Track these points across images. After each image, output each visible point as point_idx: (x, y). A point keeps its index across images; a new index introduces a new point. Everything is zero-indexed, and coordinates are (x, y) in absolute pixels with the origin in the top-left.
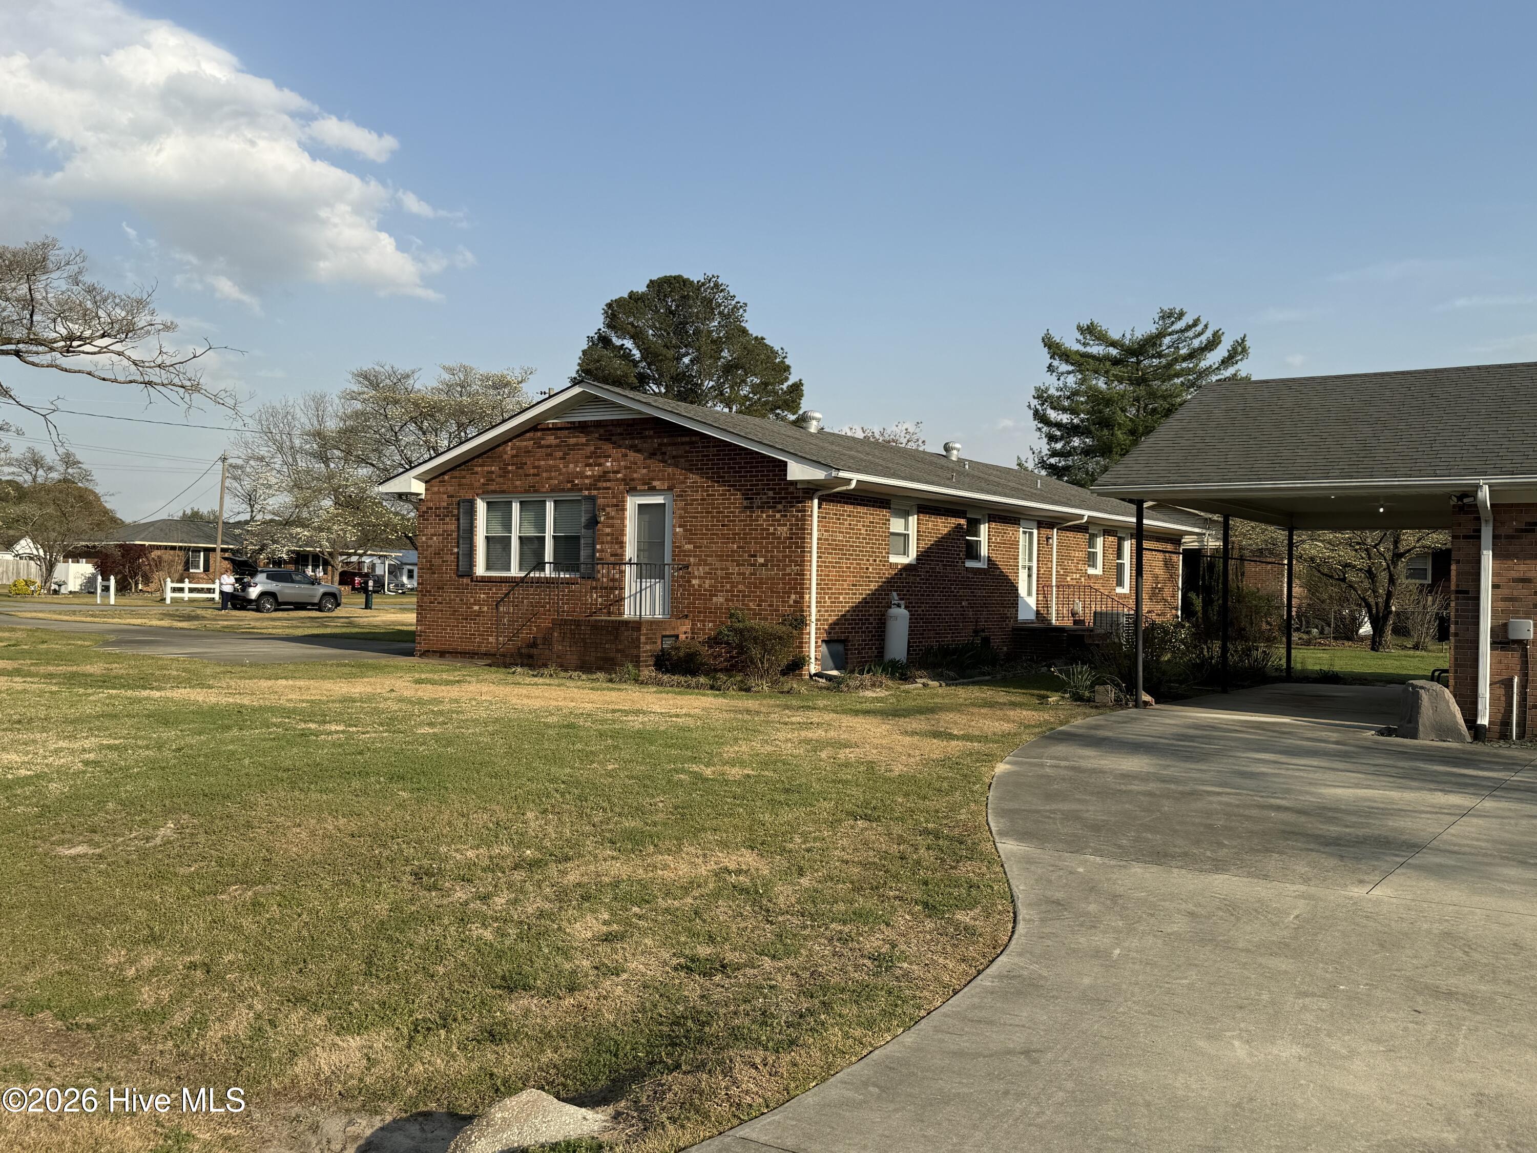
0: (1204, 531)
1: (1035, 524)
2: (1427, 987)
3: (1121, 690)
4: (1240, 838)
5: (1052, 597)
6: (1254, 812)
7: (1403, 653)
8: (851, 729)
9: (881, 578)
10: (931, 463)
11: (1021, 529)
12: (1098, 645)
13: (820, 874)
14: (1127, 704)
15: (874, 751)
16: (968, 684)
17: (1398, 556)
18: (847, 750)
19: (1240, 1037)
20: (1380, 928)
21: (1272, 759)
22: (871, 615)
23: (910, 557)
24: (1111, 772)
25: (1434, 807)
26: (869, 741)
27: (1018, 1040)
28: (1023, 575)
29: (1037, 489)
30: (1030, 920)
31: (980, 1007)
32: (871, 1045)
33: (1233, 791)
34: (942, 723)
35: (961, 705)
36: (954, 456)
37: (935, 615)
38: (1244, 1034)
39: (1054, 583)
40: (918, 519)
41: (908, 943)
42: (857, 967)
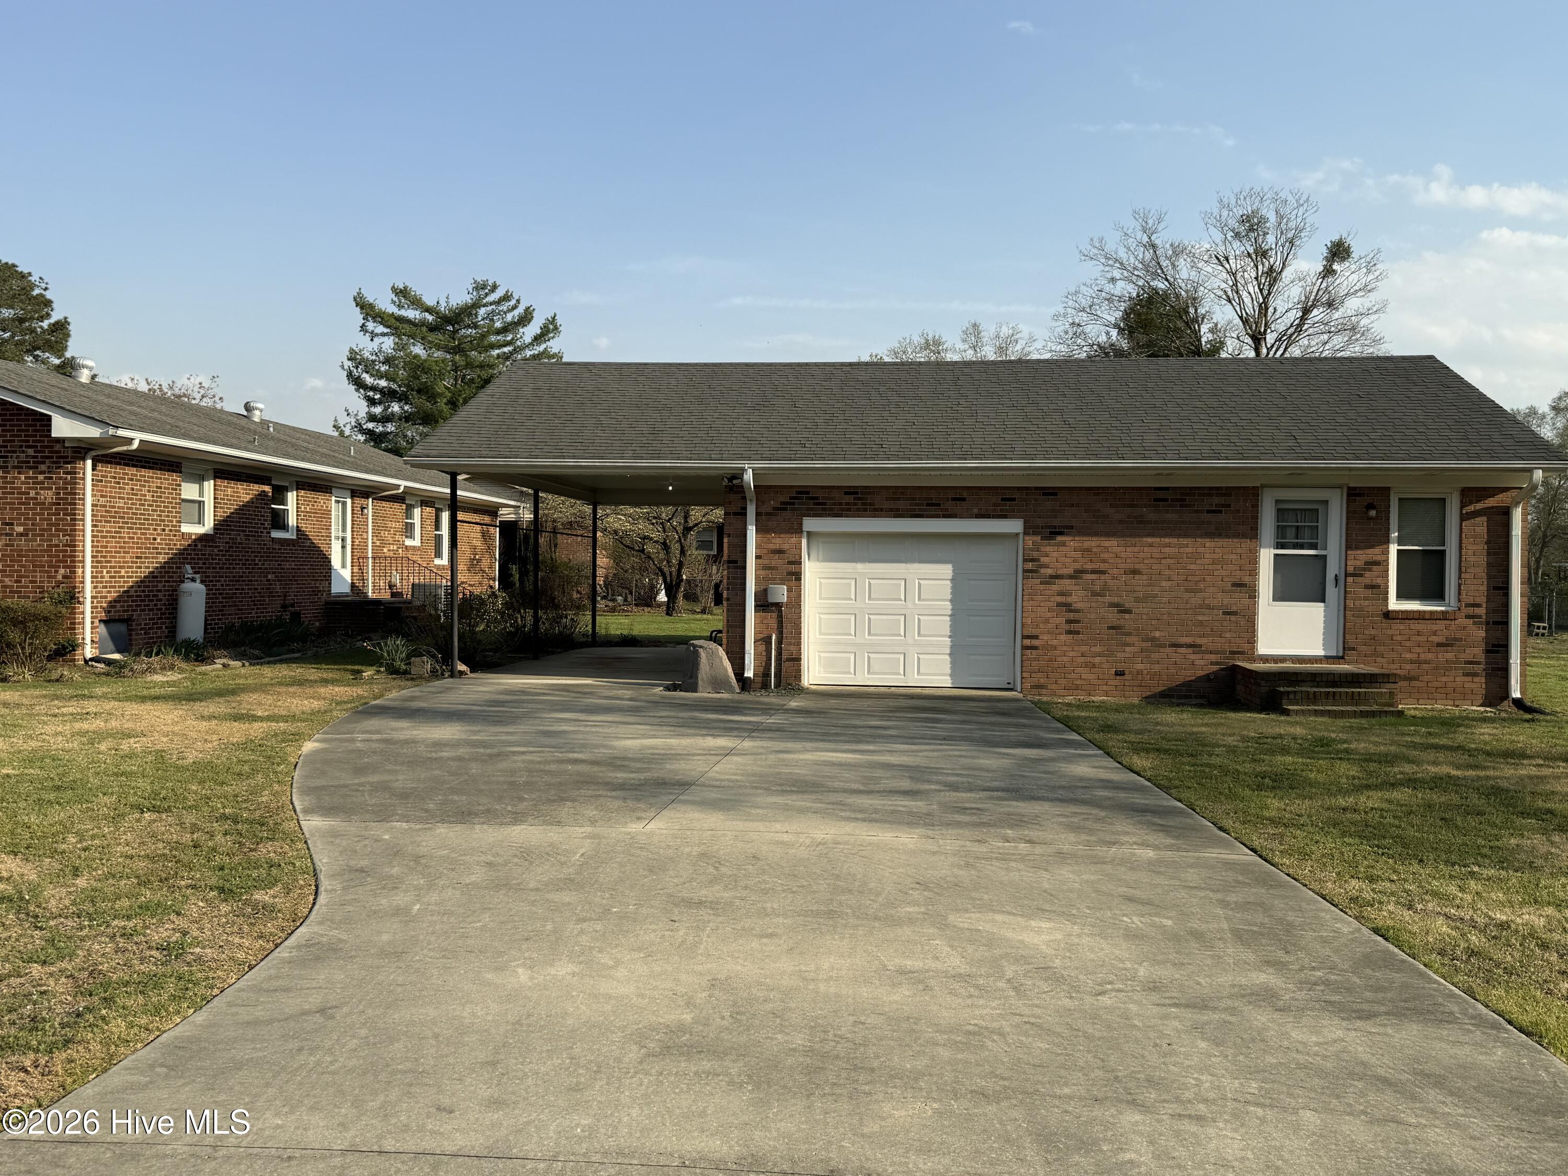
0: (519, 504)
1: (348, 493)
2: (683, 900)
3: (437, 661)
4: (539, 791)
5: (368, 569)
6: (553, 767)
7: (691, 616)
8: (136, 718)
9: (172, 549)
10: (230, 423)
11: (333, 498)
12: (415, 618)
13: (100, 872)
14: (443, 675)
15: (165, 740)
16: (275, 662)
17: (687, 529)
18: (132, 740)
19: (524, 965)
20: (650, 856)
21: (573, 717)
22: (160, 591)
23: (207, 526)
24: (424, 741)
25: (704, 750)
26: (158, 729)
27: (314, 1000)
28: (336, 546)
29: (350, 456)
30: (332, 890)
31: (277, 977)
32: (158, 1029)
33: (537, 749)
34: (244, 705)
35: (266, 685)
36: (257, 416)
37: (236, 589)
38: (528, 962)
39: (370, 555)
40: (215, 485)
41: (201, 929)
42: (142, 960)
